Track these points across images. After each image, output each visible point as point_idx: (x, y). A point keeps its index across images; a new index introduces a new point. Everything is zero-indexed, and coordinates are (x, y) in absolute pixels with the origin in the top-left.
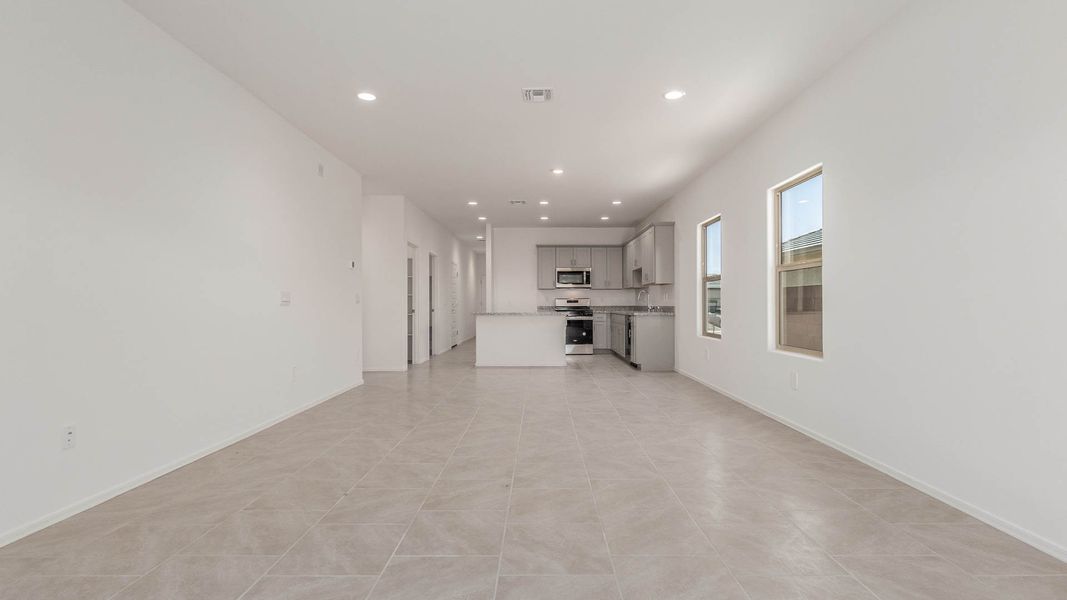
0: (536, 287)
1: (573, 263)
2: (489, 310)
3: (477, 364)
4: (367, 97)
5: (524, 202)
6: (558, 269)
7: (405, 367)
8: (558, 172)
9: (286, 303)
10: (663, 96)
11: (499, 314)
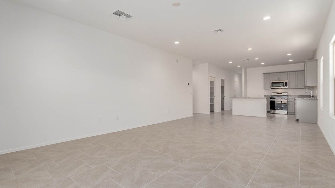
0: (263, 88)
1: (279, 79)
2: (243, 96)
3: (233, 114)
4: (177, 43)
5: (248, 60)
6: (272, 82)
7: (209, 113)
8: (250, 49)
9: (166, 94)
10: (262, 19)
11: (249, 98)
